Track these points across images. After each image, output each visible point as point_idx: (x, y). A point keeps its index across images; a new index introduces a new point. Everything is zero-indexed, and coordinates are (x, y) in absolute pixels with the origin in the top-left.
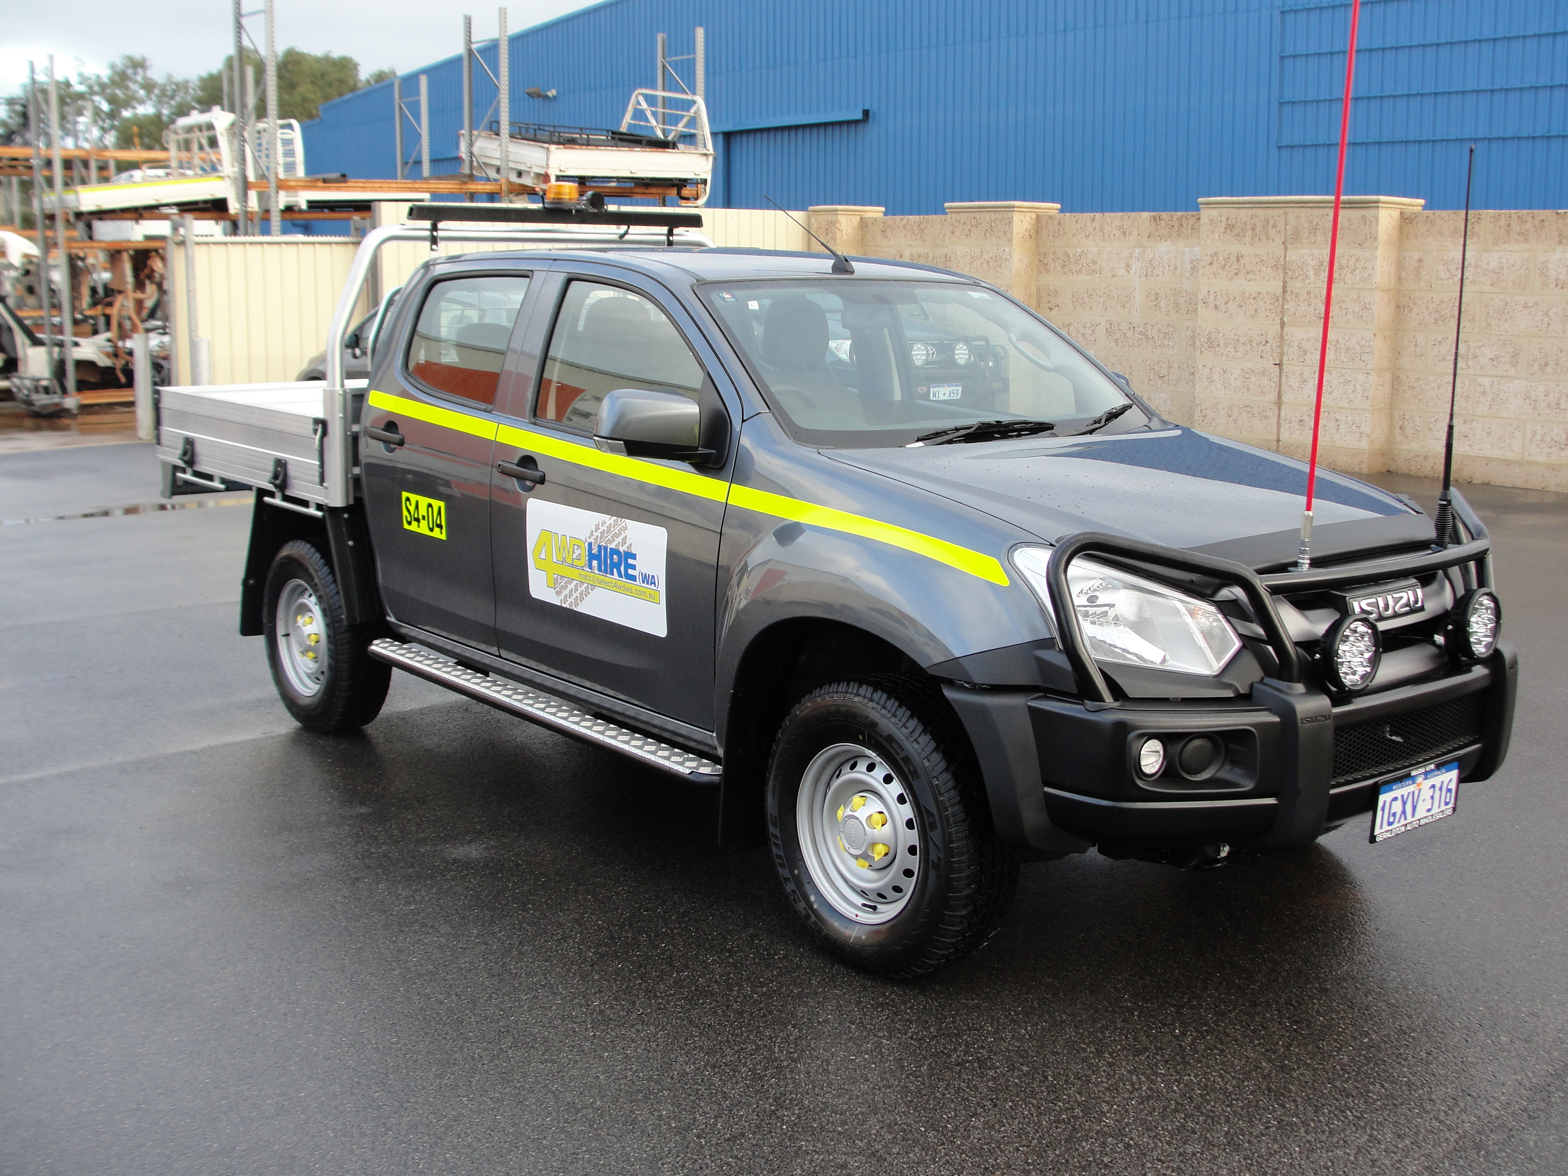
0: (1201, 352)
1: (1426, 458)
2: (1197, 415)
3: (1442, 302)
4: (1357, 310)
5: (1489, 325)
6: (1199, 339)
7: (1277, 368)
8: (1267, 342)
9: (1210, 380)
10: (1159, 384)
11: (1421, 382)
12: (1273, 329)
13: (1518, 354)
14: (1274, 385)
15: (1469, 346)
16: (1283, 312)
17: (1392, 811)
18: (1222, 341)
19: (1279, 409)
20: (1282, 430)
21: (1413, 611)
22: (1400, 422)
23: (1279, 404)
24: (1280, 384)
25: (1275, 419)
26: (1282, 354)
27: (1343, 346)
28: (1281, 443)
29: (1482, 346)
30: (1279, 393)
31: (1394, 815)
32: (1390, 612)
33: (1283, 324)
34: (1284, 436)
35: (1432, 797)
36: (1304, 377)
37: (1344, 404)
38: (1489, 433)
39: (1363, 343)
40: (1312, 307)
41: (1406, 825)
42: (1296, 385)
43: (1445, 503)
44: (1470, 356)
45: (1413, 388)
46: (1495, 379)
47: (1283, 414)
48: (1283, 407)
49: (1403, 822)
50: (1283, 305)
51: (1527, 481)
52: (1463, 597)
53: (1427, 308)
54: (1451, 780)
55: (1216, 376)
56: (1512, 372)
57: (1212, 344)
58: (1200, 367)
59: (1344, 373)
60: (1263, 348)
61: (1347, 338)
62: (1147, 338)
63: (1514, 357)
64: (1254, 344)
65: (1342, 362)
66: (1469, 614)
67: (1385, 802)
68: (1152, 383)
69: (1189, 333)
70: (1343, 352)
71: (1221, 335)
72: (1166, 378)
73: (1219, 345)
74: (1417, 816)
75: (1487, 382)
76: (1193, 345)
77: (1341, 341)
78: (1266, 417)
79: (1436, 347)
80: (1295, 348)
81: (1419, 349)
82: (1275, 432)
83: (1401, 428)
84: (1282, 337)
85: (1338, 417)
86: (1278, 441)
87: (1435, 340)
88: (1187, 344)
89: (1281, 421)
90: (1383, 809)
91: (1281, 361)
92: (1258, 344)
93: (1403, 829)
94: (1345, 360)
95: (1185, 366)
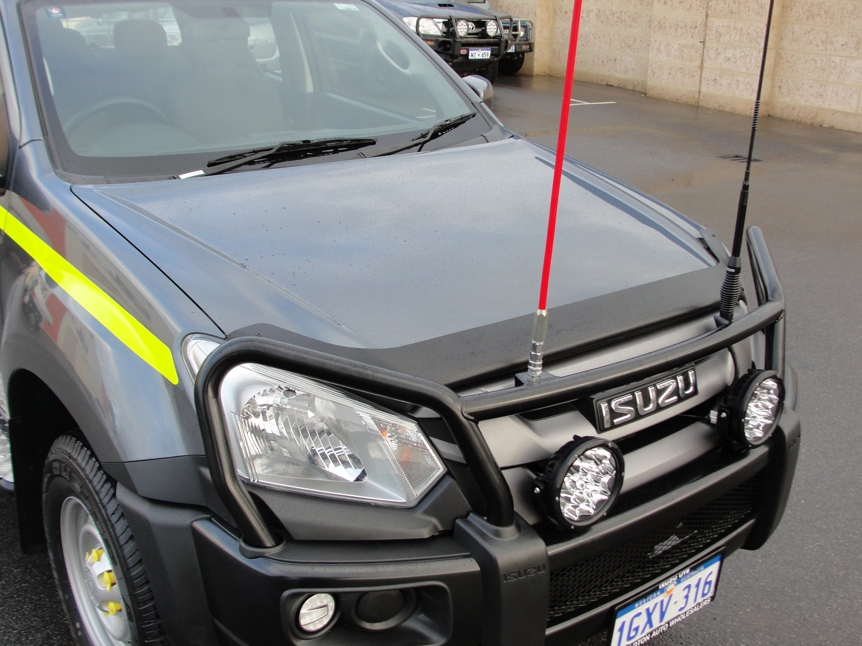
0: (654, 32)
1: (794, 108)
2: (649, 72)
3: (813, 5)
4: (756, 9)
5: (843, 22)
6: (653, 23)
7: (701, 44)
8: (696, 27)
9: (659, 50)
10: (627, 51)
11: (794, 58)
12: (701, 19)
13: (860, 42)
14: (699, 56)
15: (828, 35)
16: (708, 8)
17: (634, 626)
18: (667, 25)
19: (702, 71)
20: (702, 85)
21: (680, 400)
22: (779, 84)
23: (701, 68)
24: (703, 55)
25: (699, 78)
26: (705, 35)
27: (745, 32)
28: (701, 94)
29: (837, 35)
30: (702, 61)
31: (637, 629)
32: (651, 407)
33: (707, 16)
34: (704, 89)
35: (687, 597)
36: (719, 51)
37: (743, 70)
38: (836, 94)
39: (758, 30)
40: (727, 5)
41: (651, 633)
42: (713, 56)
43: (733, 270)
44: (828, 42)
45: (789, 61)
46: (843, 59)
47: (703, 75)
48: (704, 70)
49: (648, 630)
50: (708, 3)
51: (858, 127)
52: (745, 376)
53: (803, 9)
54: (711, 573)
55: (662, 48)
56: (855, 54)
57: (661, 27)
58: (653, 41)
59: (744, 49)
60: (693, 31)
61: (748, 26)
62: (621, 21)
63: (857, 44)
64: (688, 28)
65: (744, 42)
66: (747, 399)
67: (623, 623)
68: (623, 50)
69: (648, 19)
70: (745, 36)
71: (667, 21)
72: (632, 47)
73: (665, 28)
74: (666, 619)
75: (838, 60)
76: (650, 27)
77: (744, 28)
78: (693, 76)
79: (806, 35)
80: (714, 32)
81: (795, 36)
82: (698, 86)
83: (779, 87)
84: (706, 24)
85: (738, 78)
86: (699, 92)
87: (806, 30)
88: (646, 25)
89: (702, 79)
90: (621, 630)
91: (704, 40)
92: (690, 28)
93: (648, 638)
94: (746, 41)
95: (644, 40)
